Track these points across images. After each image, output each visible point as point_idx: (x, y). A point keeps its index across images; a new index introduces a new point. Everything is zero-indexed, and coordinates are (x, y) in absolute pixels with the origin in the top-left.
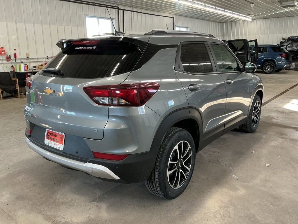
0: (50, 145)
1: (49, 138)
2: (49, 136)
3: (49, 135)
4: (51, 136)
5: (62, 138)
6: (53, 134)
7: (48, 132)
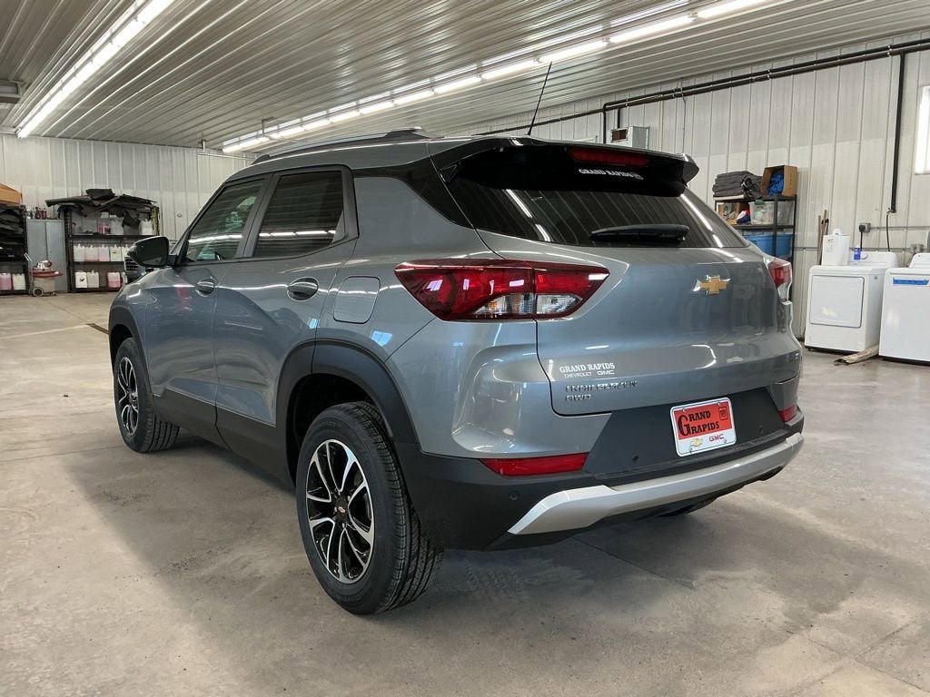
0: (696, 450)
1: (689, 432)
2: (687, 426)
3: (688, 422)
4: (692, 424)
5: (724, 412)
6: (697, 414)
7: (680, 418)
